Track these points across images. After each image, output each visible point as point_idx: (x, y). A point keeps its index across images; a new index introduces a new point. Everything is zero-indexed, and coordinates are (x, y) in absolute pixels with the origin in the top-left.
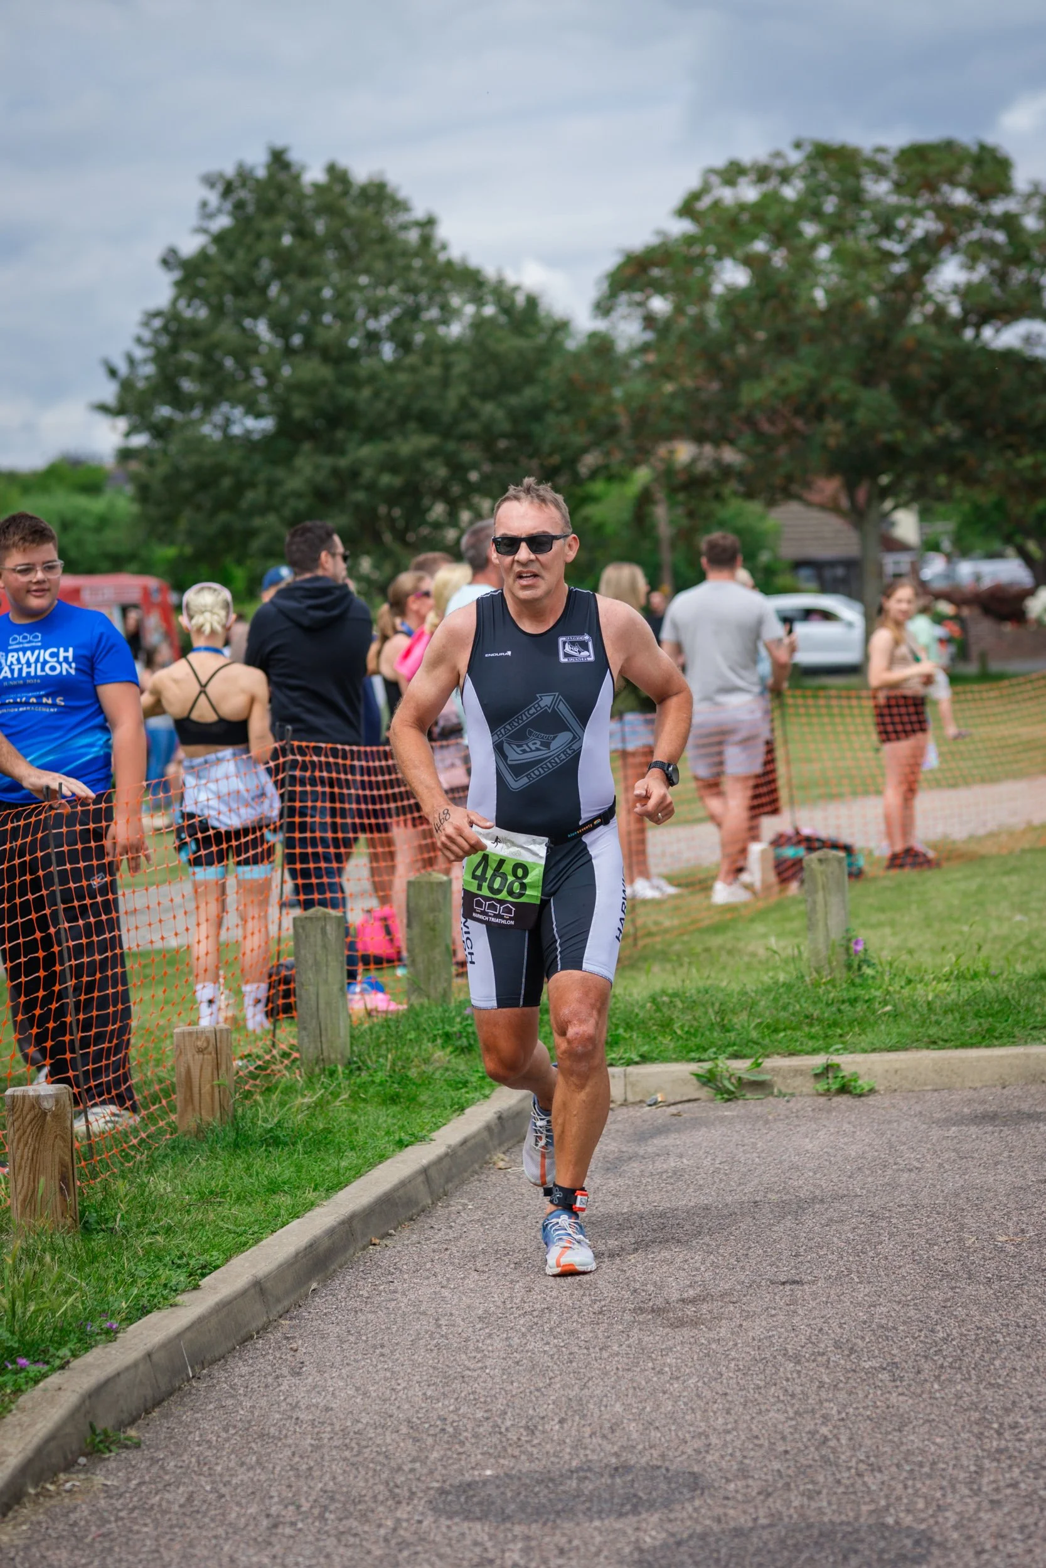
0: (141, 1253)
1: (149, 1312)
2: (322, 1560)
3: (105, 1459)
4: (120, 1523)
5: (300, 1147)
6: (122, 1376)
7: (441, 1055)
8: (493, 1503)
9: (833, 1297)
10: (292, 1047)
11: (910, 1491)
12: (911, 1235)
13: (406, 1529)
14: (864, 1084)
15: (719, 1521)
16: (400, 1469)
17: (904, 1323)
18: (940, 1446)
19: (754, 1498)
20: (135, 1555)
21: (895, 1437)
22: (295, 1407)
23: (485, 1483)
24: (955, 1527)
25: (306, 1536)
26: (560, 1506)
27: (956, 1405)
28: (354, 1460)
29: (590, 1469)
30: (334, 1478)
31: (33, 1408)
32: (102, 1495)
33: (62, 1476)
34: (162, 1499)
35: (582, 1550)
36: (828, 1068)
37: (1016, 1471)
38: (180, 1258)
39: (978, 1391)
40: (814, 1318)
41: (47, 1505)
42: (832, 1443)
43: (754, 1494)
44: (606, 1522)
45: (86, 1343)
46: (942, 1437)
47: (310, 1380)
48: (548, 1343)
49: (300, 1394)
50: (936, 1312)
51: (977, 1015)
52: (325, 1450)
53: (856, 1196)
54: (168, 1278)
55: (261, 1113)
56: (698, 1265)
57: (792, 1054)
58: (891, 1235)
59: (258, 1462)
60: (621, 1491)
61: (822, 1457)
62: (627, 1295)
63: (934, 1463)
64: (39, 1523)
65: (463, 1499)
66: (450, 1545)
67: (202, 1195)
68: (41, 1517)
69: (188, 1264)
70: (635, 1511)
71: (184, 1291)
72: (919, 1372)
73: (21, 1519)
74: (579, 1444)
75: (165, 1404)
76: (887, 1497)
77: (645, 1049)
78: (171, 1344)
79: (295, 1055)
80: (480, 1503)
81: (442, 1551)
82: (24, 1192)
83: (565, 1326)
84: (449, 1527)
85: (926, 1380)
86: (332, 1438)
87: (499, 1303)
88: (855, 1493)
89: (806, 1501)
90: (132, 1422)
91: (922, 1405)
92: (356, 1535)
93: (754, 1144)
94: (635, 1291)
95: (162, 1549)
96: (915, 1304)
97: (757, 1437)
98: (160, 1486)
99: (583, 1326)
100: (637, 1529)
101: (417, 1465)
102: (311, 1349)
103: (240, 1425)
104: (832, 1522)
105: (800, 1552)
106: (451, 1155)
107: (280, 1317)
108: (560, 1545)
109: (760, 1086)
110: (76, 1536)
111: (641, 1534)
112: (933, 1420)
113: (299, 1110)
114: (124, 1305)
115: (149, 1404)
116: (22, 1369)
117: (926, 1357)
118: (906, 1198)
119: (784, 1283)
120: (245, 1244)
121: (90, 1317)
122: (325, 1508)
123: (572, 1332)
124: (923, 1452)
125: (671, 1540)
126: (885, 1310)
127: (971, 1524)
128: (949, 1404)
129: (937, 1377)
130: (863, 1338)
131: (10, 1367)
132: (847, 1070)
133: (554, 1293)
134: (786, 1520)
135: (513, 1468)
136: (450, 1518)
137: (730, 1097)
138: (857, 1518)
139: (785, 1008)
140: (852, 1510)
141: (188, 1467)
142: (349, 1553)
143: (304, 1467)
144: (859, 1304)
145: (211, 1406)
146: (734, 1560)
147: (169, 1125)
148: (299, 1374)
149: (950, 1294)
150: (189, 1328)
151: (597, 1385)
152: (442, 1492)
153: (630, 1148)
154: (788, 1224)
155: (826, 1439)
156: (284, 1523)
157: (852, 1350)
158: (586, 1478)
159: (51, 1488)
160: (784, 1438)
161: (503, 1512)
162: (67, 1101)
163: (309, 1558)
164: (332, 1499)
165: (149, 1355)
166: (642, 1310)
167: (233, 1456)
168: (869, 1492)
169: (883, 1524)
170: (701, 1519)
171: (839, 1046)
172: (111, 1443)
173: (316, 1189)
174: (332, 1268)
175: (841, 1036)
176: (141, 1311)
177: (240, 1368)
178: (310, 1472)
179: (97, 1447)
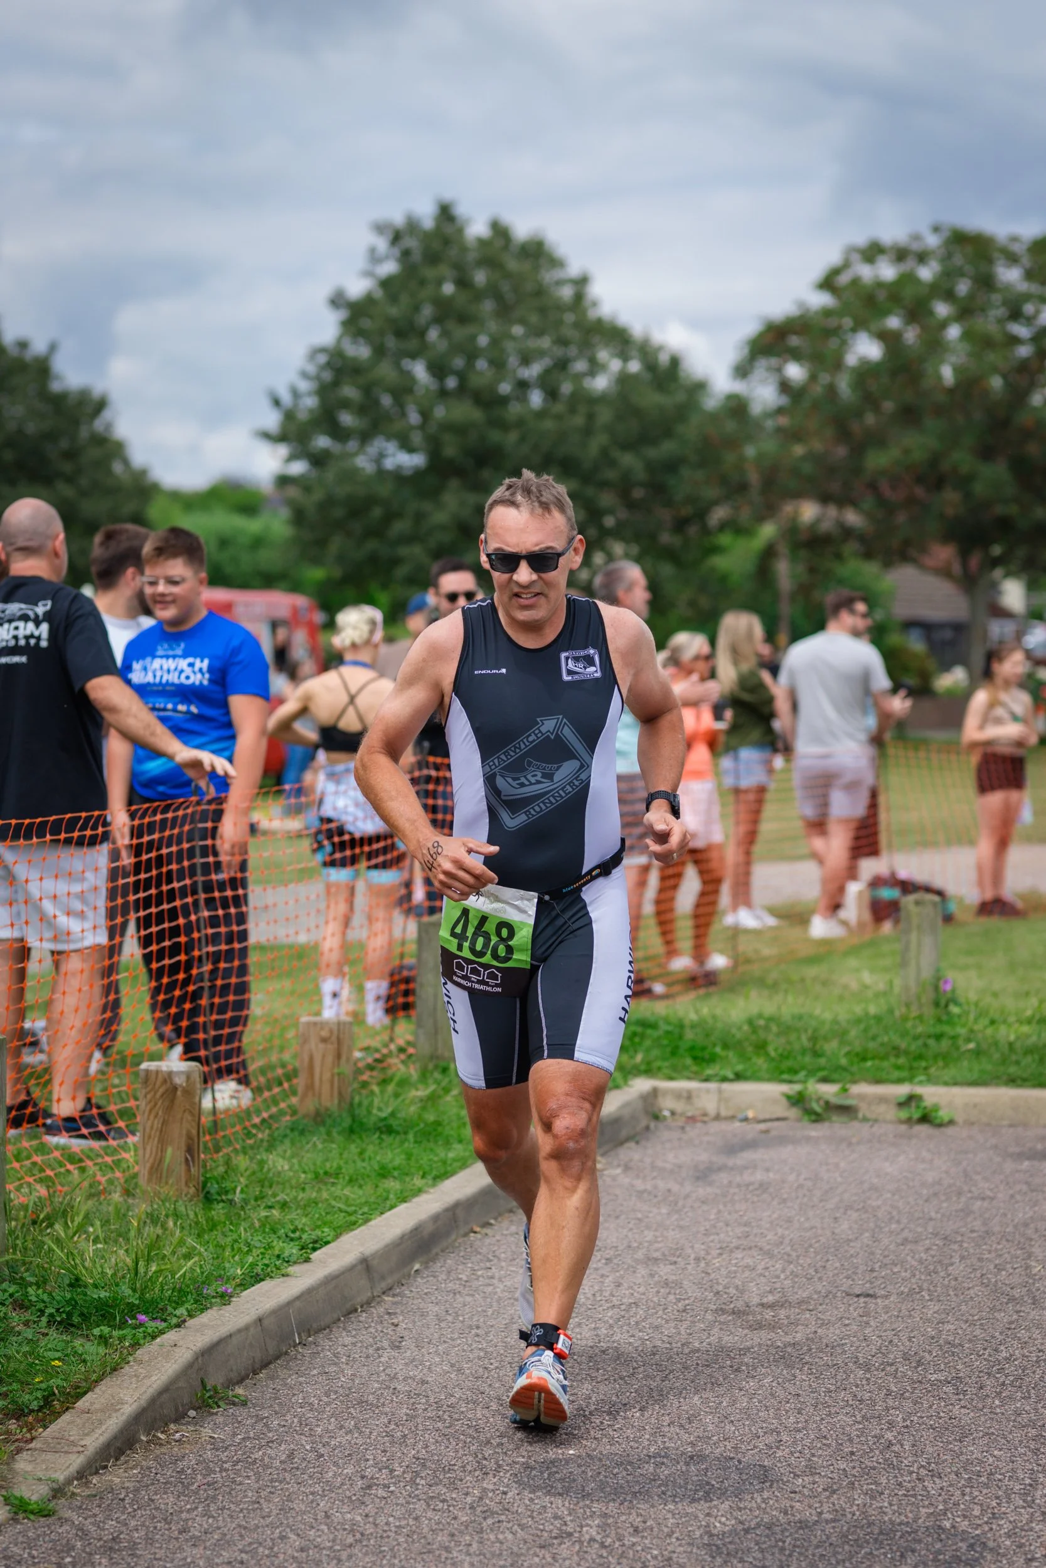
0: (257, 1224)
1: (263, 1280)
2: (411, 1522)
3: (213, 1414)
4: (224, 1474)
5: (411, 1136)
6: (234, 1338)
8: (574, 1480)
9: (904, 1312)
10: (409, 1043)
11: (967, 1498)
12: (980, 1260)
13: (491, 1500)
14: (943, 1115)
15: (786, 1513)
16: (488, 1442)
17: (970, 1341)
18: (998, 1459)
19: (819, 1494)
20: (237, 1504)
21: (956, 1446)
22: (394, 1377)
23: (567, 1462)
24: (1008, 1535)
25: (398, 1498)
26: (637, 1488)
27: (1014, 1421)
28: (447, 1431)
29: (666, 1456)
30: (426, 1447)
31: (150, 1360)
32: (209, 1447)
33: (173, 1427)
34: (264, 1454)
35: (655, 1529)
36: (910, 1100)
38: (294, 1231)
39: (1036, 1410)
40: (885, 1331)
41: (158, 1452)
42: (896, 1448)
43: (820, 1490)
44: (680, 1506)
45: (202, 1304)
46: (1000, 1450)
47: (408, 1354)
48: (633, 1336)
49: (398, 1367)
50: (1001, 1333)
52: (419, 1420)
53: (931, 1219)
54: (282, 1250)
55: (376, 1101)
56: (778, 1272)
57: (878, 1081)
58: (962, 1258)
59: (356, 1426)
60: (695, 1478)
61: (886, 1460)
62: (710, 1295)
63: (991, 1474)
64: (149, 1468)
65: (546, 1475)
66: (531, 1515)
67: (317, 1176)
68: (150, 1464)
69: (300, 1238)
70: (707, 1498)
71: (295, 1263)
72: (981, 1388)
73: (131, 1464)
74: (658, 1432)
75: (272, 1366)
76: (945, 1501)
77: (740, 1067)
78: (280, 1311)
79: (411, 1050)
80: (562, 1480)
81: (525, 1521)
82: (151, 1160)
83: (649, 1321)
84: (531, 1500)
85: (987, 1396)
86: (426, 1409)
87: (589, 1295)
88: (914, 1496)
89: (868, 1500)
90: (241, 1381)
91: (983, 1419)
92: (443, 1501)
93: (837, 1165)
94: (718, 1293)
95: (262, 1501)
96: (981, 1324)
97: (825, 1437)
98: (263, 1442)
99: (667, 1321)
100: (708, 1515)
102: (410, 1326)
103: (341, 1391)
104: (892, 1522)
105: (862, 1547)
107: (384, 1293)
108: (636, 1524)
109: (846, 1110)
110: (182, 1483)
111: (712, 1520)
112: (993, 1434)
113: (412, 1102)
114: (239, 1272)
115: (257, 1366)
116: (141, 1325)
117: (989, 1374)
118: (977, 1224)
119: (858, 1296)
120: (354, 1223)
121: (207, 1282)
122: (417, 1474)
123: (657, 1327)
124: (981, 1462)
125: (741, 1527)
126: (952, 1327)
127: (1023, 1533)
128: (1009, 1421)
129: (999, 1394)
130: (930, 1352)
131: (130, 1322)
132: (928, 1102)
133: (642, 1289)
134: (849, 1516)
135: (594, 1450)
136: (533, 1492)
137: (817, 1118)
138: (915, 1520)
139: (874, 1038)
140: (911, 1512)
141: (291, 1427)
142: (437, 1517)
143: (399, 1434)
144: (929, 1320)
145: (315, 1372)
147: (289, 1107)
148: (399, 1347)
149: (1015, 1317)
150: (298, 1298)
151: (678, 1378)
152: (527, 1467)
153: (720, 1160)
154: (865, 1241)
155: (890, 1444)
156: (378, 1485)
157: (919, 1363)
158: (663, 1463)
159: (162, 1436)
160: (851, 1440)
161: (583, 1490)
162: (197, 1079)
163: (399, 1519)
164: (424, 1465)
165: (260, 1320)
166: (723, 1311)
167: (333, 1420)
168: (928, 1496)
169: (940, 1527)
170: (768, 1510)
171: (922, 1078)
172: (221, 1399)
173: (423, 1177)
174: (434, 1251)
175: (926, 1068)
176: (255, 1278)
177: (344, 1338)
178: (404, 1440)
179: (206, 1403)
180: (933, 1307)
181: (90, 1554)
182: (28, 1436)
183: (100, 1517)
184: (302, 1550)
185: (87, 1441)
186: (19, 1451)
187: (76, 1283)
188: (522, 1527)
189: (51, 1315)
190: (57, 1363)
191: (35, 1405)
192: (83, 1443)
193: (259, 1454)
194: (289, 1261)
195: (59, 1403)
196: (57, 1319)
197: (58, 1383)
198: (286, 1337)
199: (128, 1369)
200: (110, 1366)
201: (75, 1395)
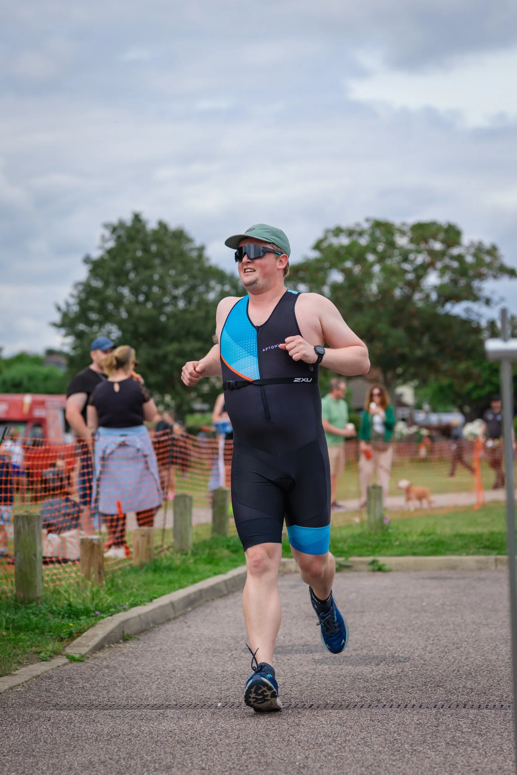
1: (137, 606)
3: (129, 642)
4: (139, 653)
5: (179, 571)
6: (131, 620)
9: (376, 615)
11: (403, 650)
14: (387, 567)
16: (230, 645)
17: (401, 620)
18: (413, 642)
20: (147, 659)
21: (398, 641)
22: (191, 633)
24: (417, 656)
26: (286, 652)
27: (419, 635)
28: (215, 643)
29: (295, 645)
30: (209, 646)
31: (104, 624)
32: (130, 648)
33: (116, 644)
35: (295, 659)
36: (373, 562)
37: (438, 647)
39: (426, 633)
41: (113, 649)
42: (377, 641)
43: (351, 650)
44: (302, 654)
45: (118, 610)
47: (194, 628)
50: (413, 618)
51: (432, 545)
52: (204, 641)
53: (384, 594)
54: (141, 599)
55: (164, 560)
57: (360, 555)
60: (306, 649)
61: (373, 644)
63: (411, 645)
68: (112, 652)
69: (146, 597)
70: (311, 653)
71: (148, 602)
73: (105, 652)
74: (290, 641)
75: (144, 632)
76: (395, 651)
78: (146, 614)
82: (86, 572)
88: (384, 650)
89: (368, 651)
90: (136, 634)
92: (219, 656)
94: (305, 613)
95: (155, 658)
96: (405, 617)
101: (237, 644)
102: (192, 623)
103: (172, 636)
104: (377, 655)
107: (181, 615)
108: (288, 658)
109: (348, 568)
111: (314, 657)
112: (411, 638)
114: (127, 603)
115: (140, 631)
116: (97, 615)
119: (359, 612)
120: (165, 593)
121: (118, 605)
122: (207, 651)
124: (407, 643)
125: (324, 658)
127: (423, 656)
129: (413, 630)
130: (387, 623)
131: (93, 614)
132: (381, 563)
134: (362, 655)
138: (385, 655)
139: (358, 542)
140: (383, 653)
141: (158, 644)
142: (218, 659)
145: (161, 633)
146: (345, 662)
148: (189, 627)
150: (151, 611)
155: (374, 641)
157: (383, 625)
158: (294, 647)
159: (113, 646)
164: (209, 650)
165: (139, 616)
166: (307, 617)
168: (389, 650)
169: (394, 656)
171: (378, 554)
172: (130, 638)
173: (188, 582)
174: (195, 605)
175: (379, 552)
176: (133, 605)
177: (169, 626)
178: (200, 645)
179: (126, 639)
180: (387, 614)
182: (68, 643)
183: (100, 662)
184: (174, 666)
185: (90, 644)
186: (65, 647)
187: (70, 605)
188: (248, 660)
189: (63, 615)
190: (71, 625)
191: (66, 637)
192: (88, 644)
193: (149, 649)
194: (144, 601)
195: (75, 635)
196: (66, 615)
197: (73, 630)
198: (148, 624)
199: (97, 626)
200: (91, 625)
201: (80, 633)
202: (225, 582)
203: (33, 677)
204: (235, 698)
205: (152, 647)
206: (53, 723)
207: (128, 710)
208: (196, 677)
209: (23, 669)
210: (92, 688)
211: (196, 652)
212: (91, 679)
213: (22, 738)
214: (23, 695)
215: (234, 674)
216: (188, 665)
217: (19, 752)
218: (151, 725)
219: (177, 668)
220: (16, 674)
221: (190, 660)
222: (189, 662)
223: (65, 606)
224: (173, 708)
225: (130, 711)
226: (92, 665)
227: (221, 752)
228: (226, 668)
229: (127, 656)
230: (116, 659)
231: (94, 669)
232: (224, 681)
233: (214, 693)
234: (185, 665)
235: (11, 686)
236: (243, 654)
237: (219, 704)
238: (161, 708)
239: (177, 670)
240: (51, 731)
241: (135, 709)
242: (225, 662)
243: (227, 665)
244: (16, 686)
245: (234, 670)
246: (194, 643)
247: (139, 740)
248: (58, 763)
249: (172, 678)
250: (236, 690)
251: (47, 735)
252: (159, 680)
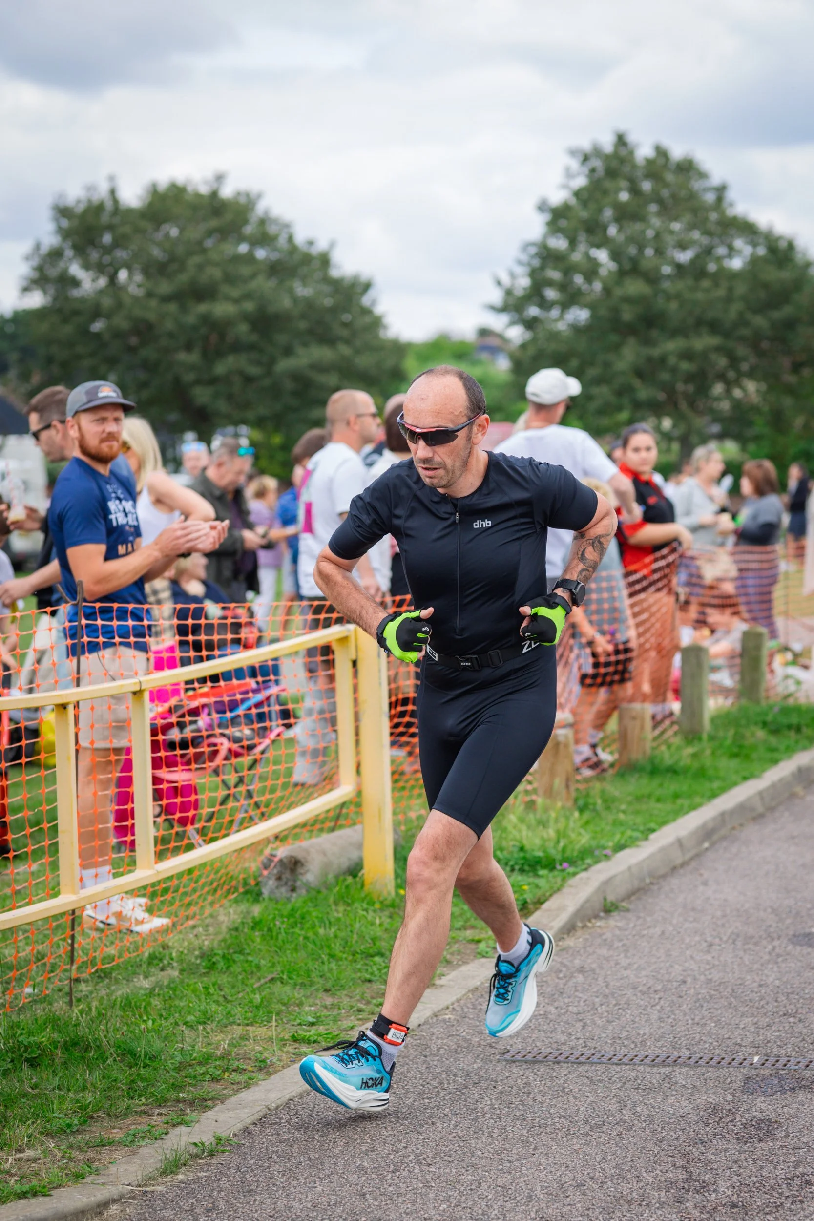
1: (625, 849)
2: (739, 960)
3: (614, 915)
4: (630, 941)
5: (688, 776)
6: (617, 878)
7: (761, 734)
13: (779, 950)
16: (770, 926)
20: (642, 953)
22: (708, 898)
25: (728, 950)
30: (737, 928)
31: (576, 887)
32: (616, 929)
33: (593, 921)
34: (648, 932)
38: (634, 825)
41: (590, 932)
45: (596, 860)
47: (713, 888)
49: (709, 893)
52: (729, 917)
54: (631, 834)
55: (667, 755)
64: (588, 938)
65: (807, 939)
66: (803, 956)
67: (637, 798)
68: (588, 936)
69: (639, 828)
71: (641, 840)
73: (577, 936)
75: (637, 894)
78: (640, 864)
81: (800, 958)
82: (546, 786)
84: (801, 950)
86: (731, 912)
90: (623, 900)
92: (753, 951)
95: (654, 952)
98: (646, 927)
101: (780, 925)
102: (710, 875)
106: (773, 786)
107: (690, 859)
110: (608, 945)
113: (686, 757)
114: (611, 844)
115: (629, 893)
116: (566, 869)
120: (667, 821)
121: (595, 849)
122: (735, 940)
131: (559, 867)
136: (801, 945)
141: (658, 920)
142: (752, 957)
143: (720, 923)
145: (663, 896)
148: (706, 885)
150: (648, 858)
152: (794, 936)
156: (715, 945)
159: (589, 924)
163: (732, 958)
164: (738, 936)
165: (630, 868)
167: (680, 917)
172: (616, 908)
173: (702, 796)
174: (715, 837)
176: (620, 847)
177: (674, 882)
178: (723, 925)
179: (609, 909)
181: (572, 973)
183: (570, 959)
184: (684, 971)
185: (553, 924)
187: (522, 849)
188: (800, 961)
189: (513, 866)
190: (526, 888)
193: (645, 932)
194: (637, 839)
195: (531, 907)
196: (517, 867)
197: (529, 897)
198: (642, 879)
199: (565, 890)
200: (555, 889)
201: (539, 902)
202: (761, 794)
203: (469, 991)
204: (780, 1047)
205: (649, 927)
206: (501, 1092)
207: (615, 1066)
208: (718, 996)
209: (453, 974)
210: (559, 1016)
211: (717, 941)
212: (556, 996)
213: (456, 1126)
214: (454, 1028)
215: (778, 993)
216: (706, 970)
217: (450, 1156)
218: (652, 1101)
219: (689, 975)
220: (442, 986)
221: (709, 957)
222: (708, 963)
223: (515, 850)
224: (685, 1065)
225: (618, 1068)
226: (558, 965)
227: (762, 1167)
228: (764, 978)
229: (611, 947)
230: (594, 952)
231: (561, 975)
232: (763, 1007)
233: (747, 1033)
234: (702, 970)
235: (436, 1010)
236: (790, 947)
237: (756, 1059)
238: (666, 1063)
239: (689, 980)
240: (498, 1112)
241: (626, 1065)
242: (762, 965)
243: (766, 972)
244: (443, 1009)
245: (777, 983)
246: (714, 920)
247: (633, 1137)
248: (511, 1183)
249: (681, 997)
250: (781, 1028)
251: (492, 1121)
252: (662, 1002)
